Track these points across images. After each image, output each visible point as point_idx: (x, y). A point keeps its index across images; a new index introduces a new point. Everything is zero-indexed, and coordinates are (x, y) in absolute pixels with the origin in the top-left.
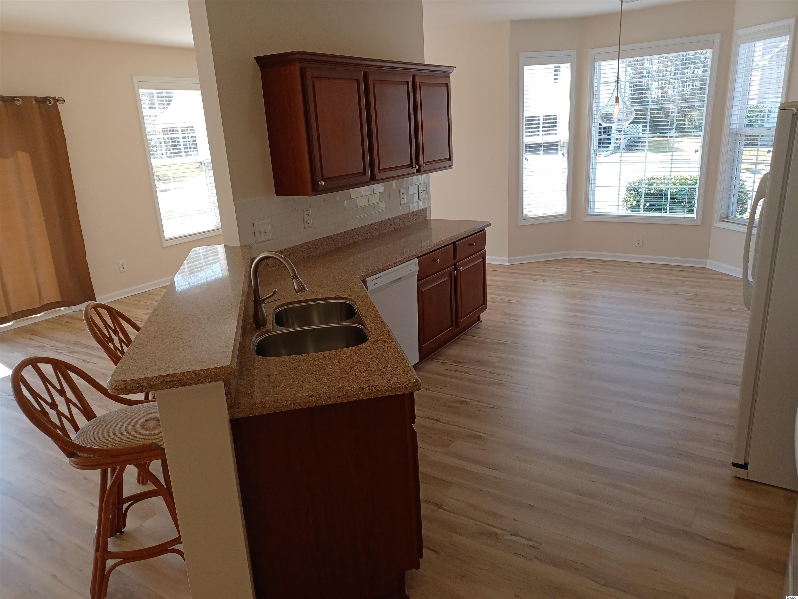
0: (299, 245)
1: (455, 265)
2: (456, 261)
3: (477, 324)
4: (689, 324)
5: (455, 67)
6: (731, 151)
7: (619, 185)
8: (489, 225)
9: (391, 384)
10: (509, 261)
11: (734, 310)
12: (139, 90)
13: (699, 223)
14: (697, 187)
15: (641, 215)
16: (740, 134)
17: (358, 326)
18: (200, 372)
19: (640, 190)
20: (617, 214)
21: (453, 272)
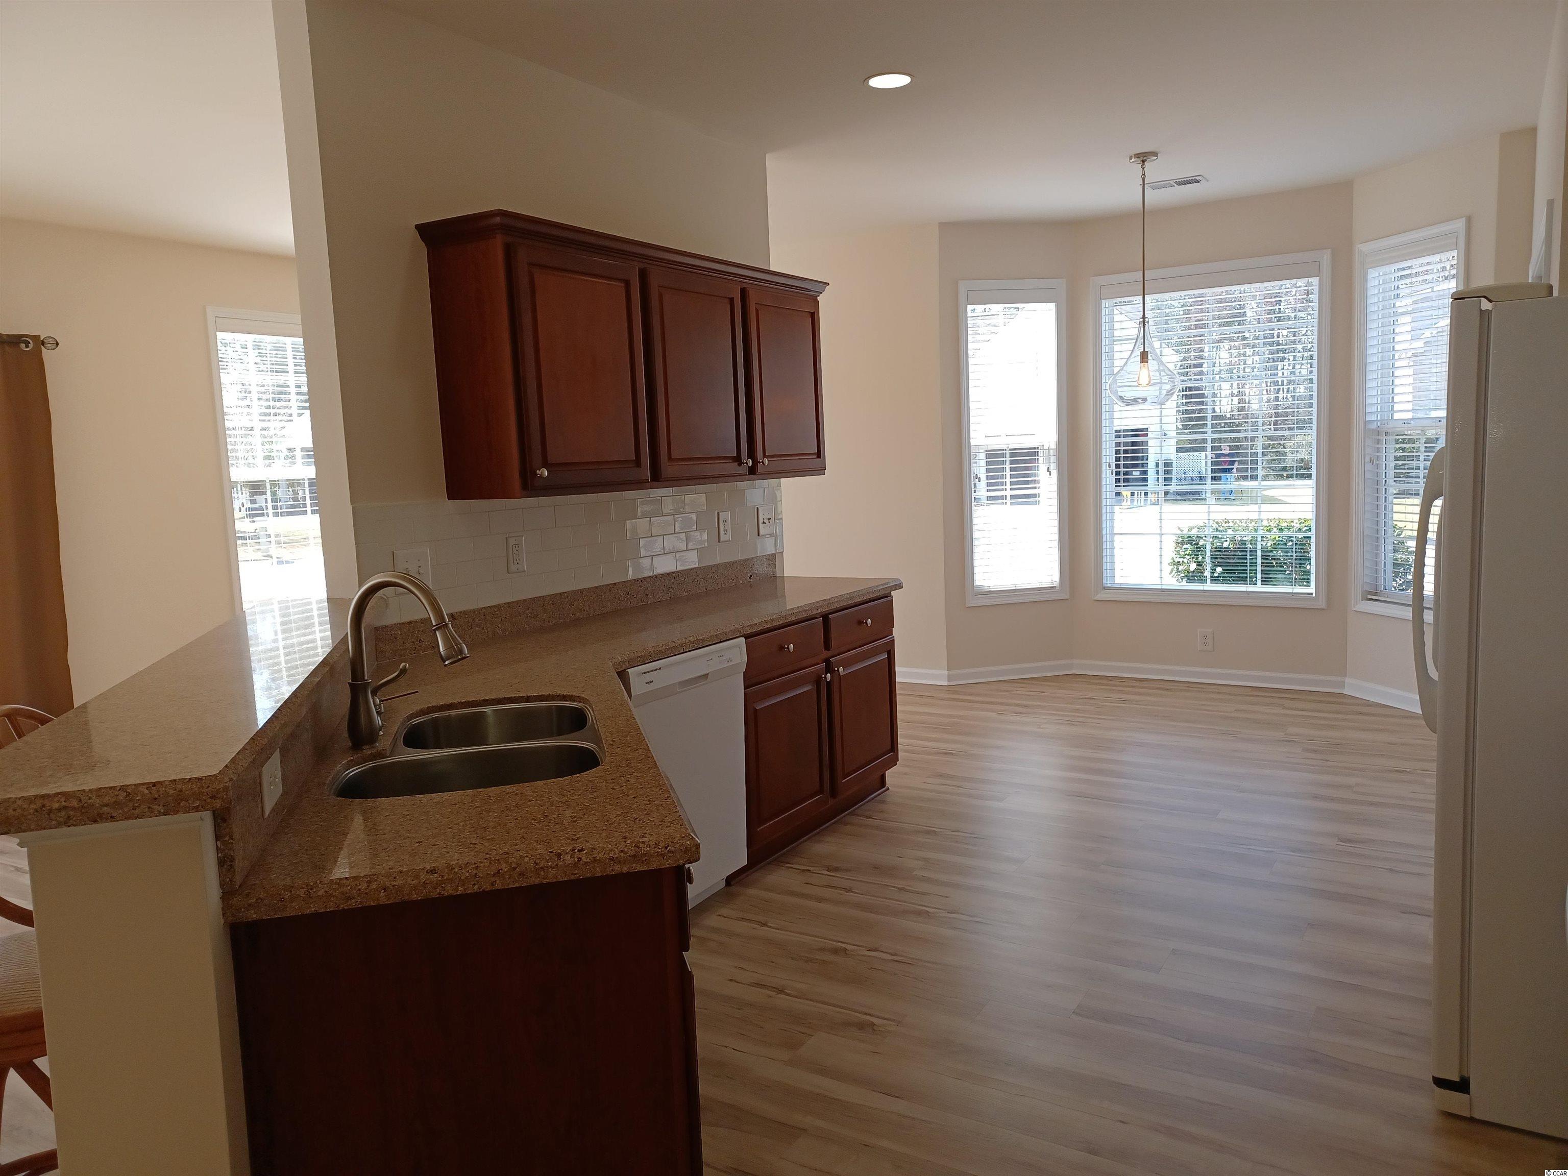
0: (495, 606)
1: (827, 661)
2: (829, 653)
3: (879, 794)
4: (1316, 797)
5: (828, 284)
6: (1371, 463)
7: (1161, 530)
8: (899, 586)
9: (626, 846)
10: (950, 678)
11: (1406, 771)
12: (218, 333)
13: (1322, 604)
14: (1313, 534)
15: (1206, 588)
16: (1386, 433)
17: (586, 745)
18: (141, 788)
19: (1201, 543)
20: (1160, 587)
21: (824, 676)
